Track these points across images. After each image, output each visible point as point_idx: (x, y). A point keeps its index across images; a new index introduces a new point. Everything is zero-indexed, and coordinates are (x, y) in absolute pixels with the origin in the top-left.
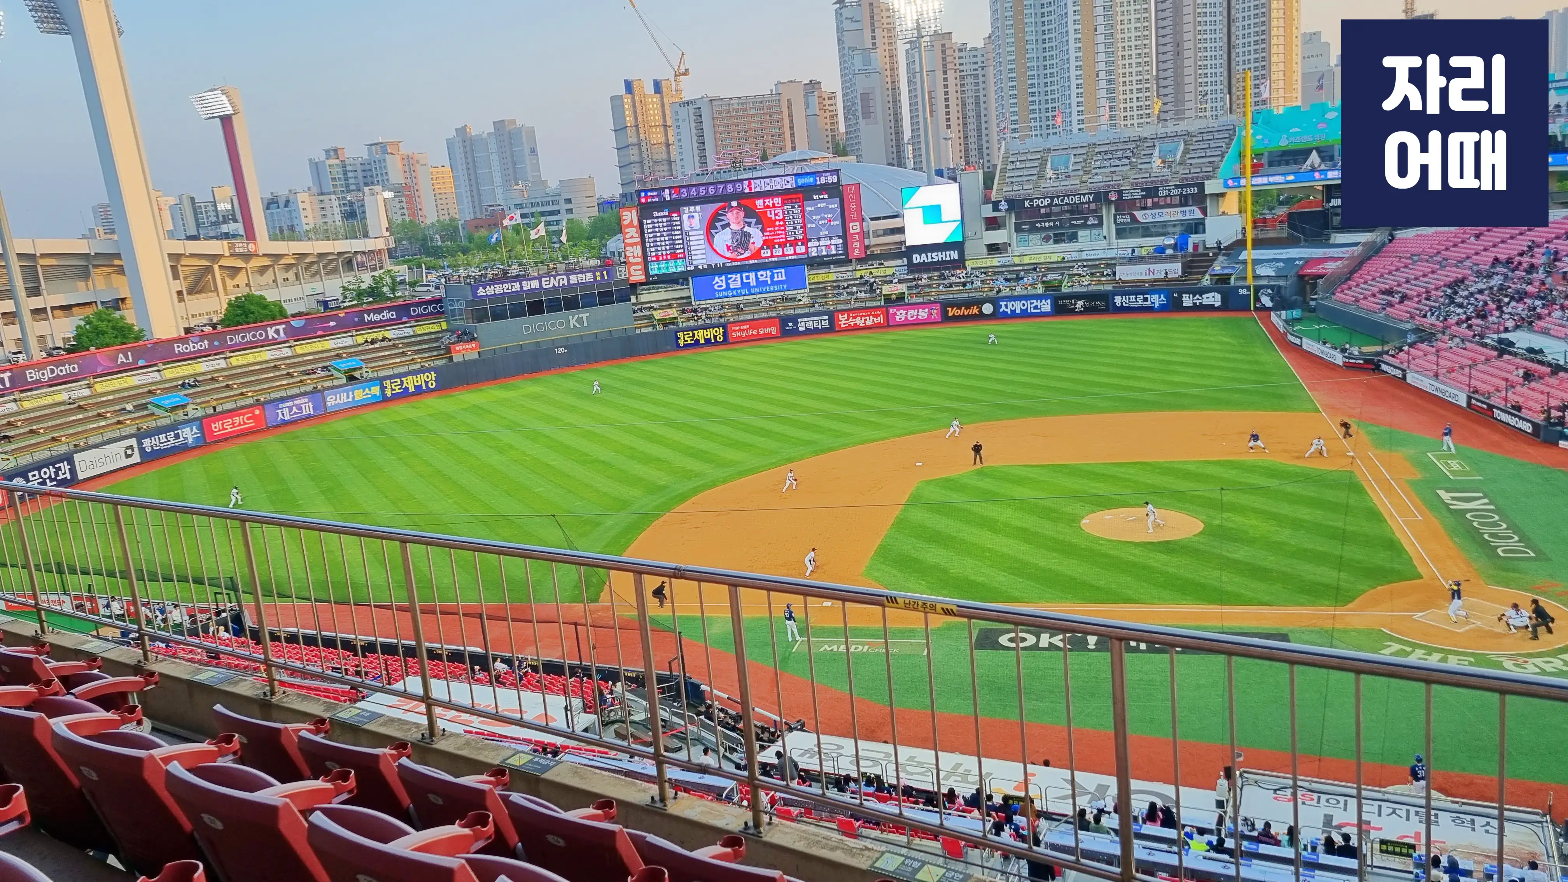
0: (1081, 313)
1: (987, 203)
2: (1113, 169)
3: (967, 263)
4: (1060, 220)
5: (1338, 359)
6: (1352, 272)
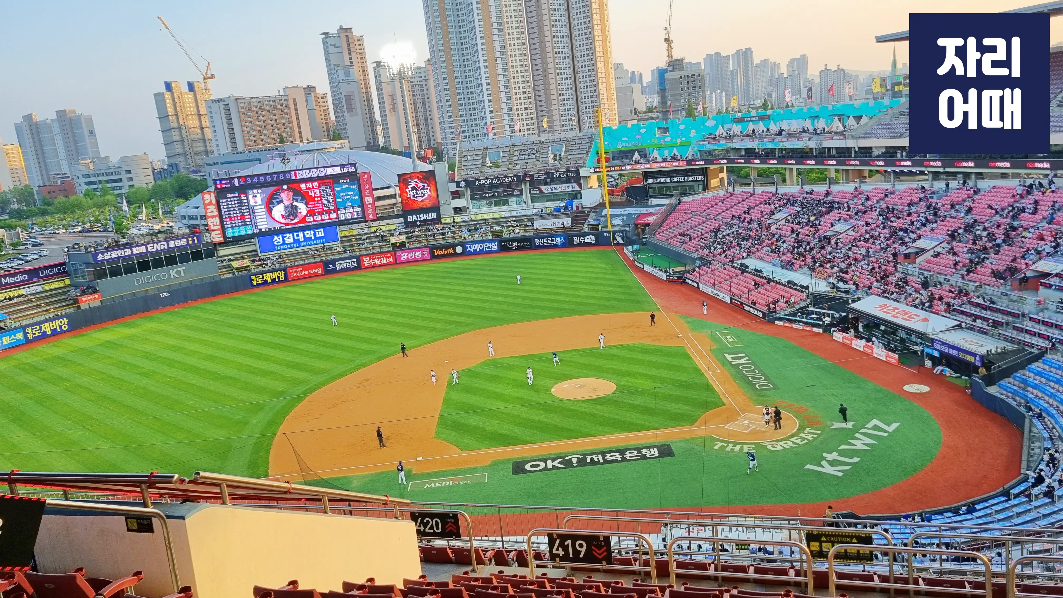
0: (515, 250)
1: (451, 182)
2: (526, 161)
3: (443, 220)
4: (497, 192)
5: (664, 277)
6: (663, 222)
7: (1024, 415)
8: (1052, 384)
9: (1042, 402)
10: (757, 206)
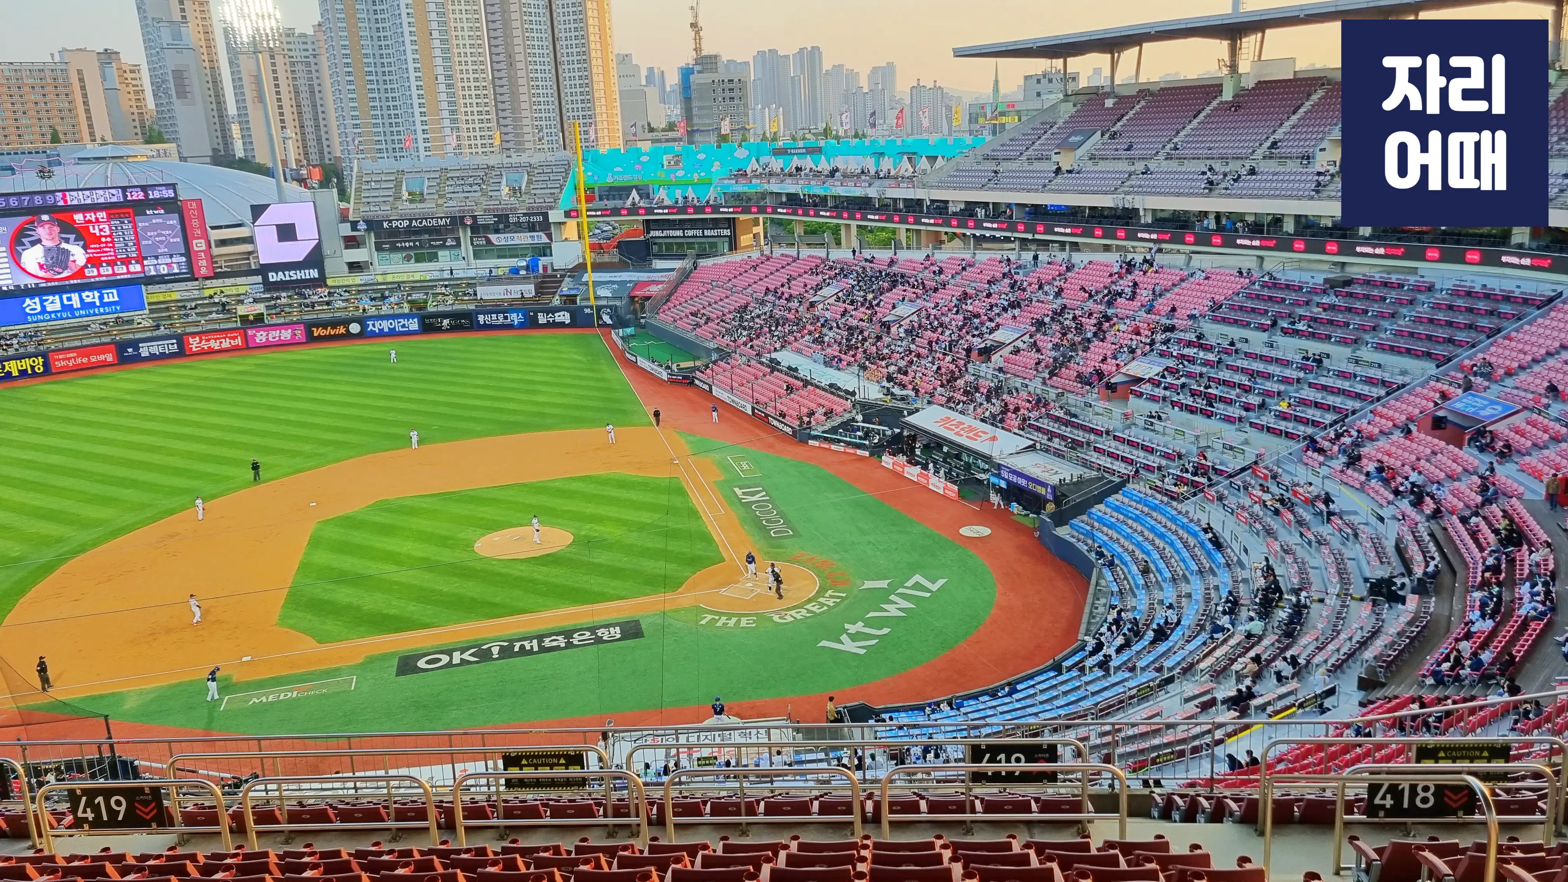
0: (447, 331)
1: (345, 222)
2: (466, 195)
3: (329, 281)
4: (419, 241)
5: (665, 376)
6: (670, 295)
7: (1093, 563)
8: (1130, 522)
9: (1116, 546)
10: (800, 276)
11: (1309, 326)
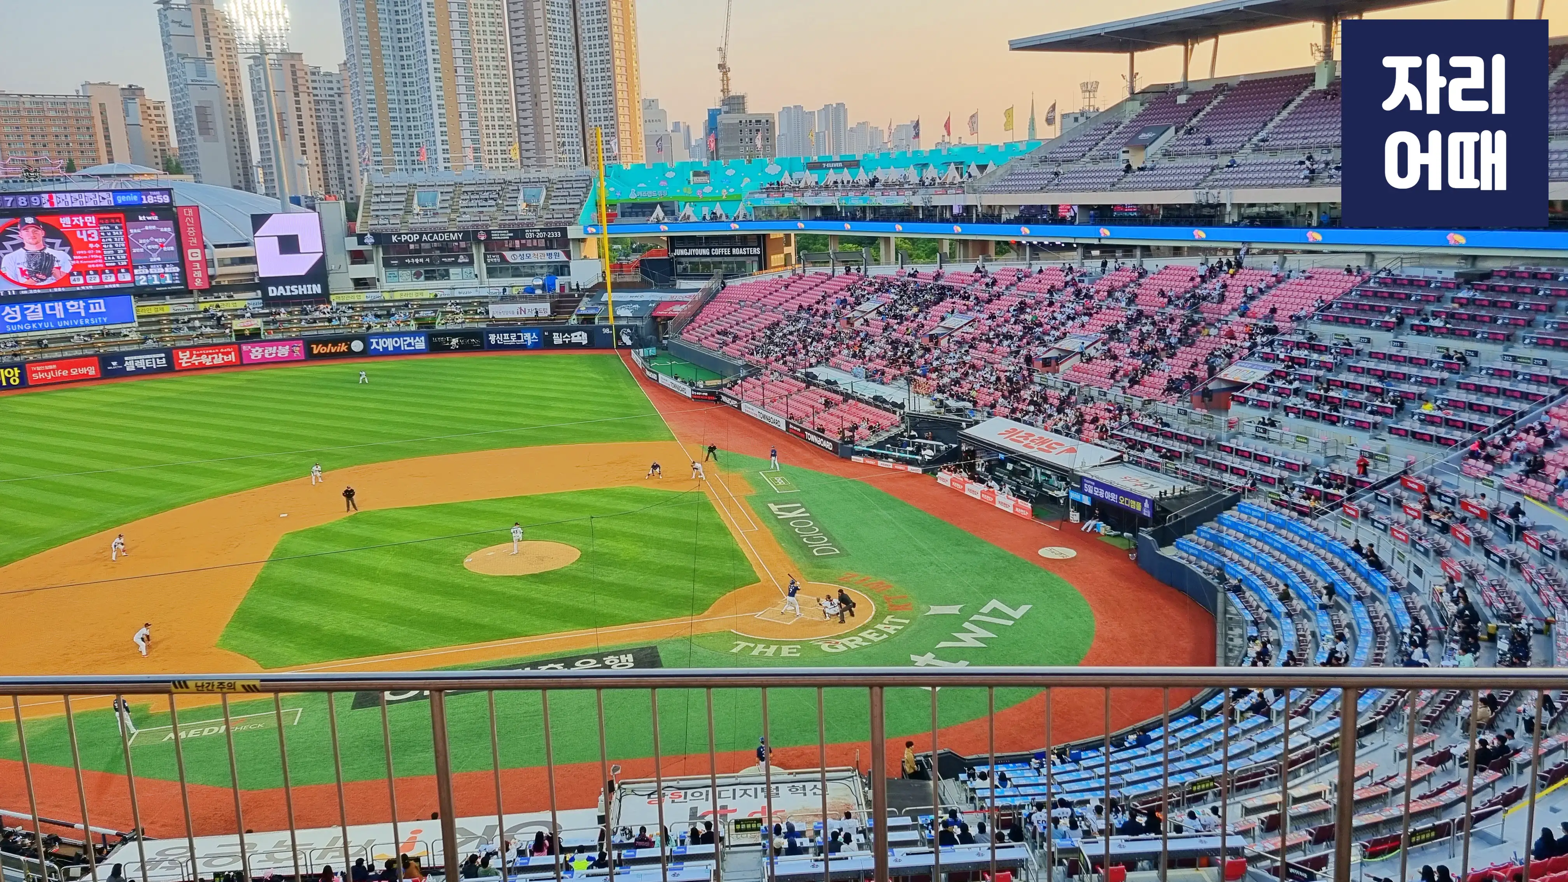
0: (455, 350)
1: (351, 235)
2: (481, 209)
3: (332, 298)
4: (430, 257)
5: (688, 392)
6: (695, 315)
7: (1215, 588)
8: (1253, 541)
9: (1239, 568)
10: (835, 293)
11: (1446, 323)
